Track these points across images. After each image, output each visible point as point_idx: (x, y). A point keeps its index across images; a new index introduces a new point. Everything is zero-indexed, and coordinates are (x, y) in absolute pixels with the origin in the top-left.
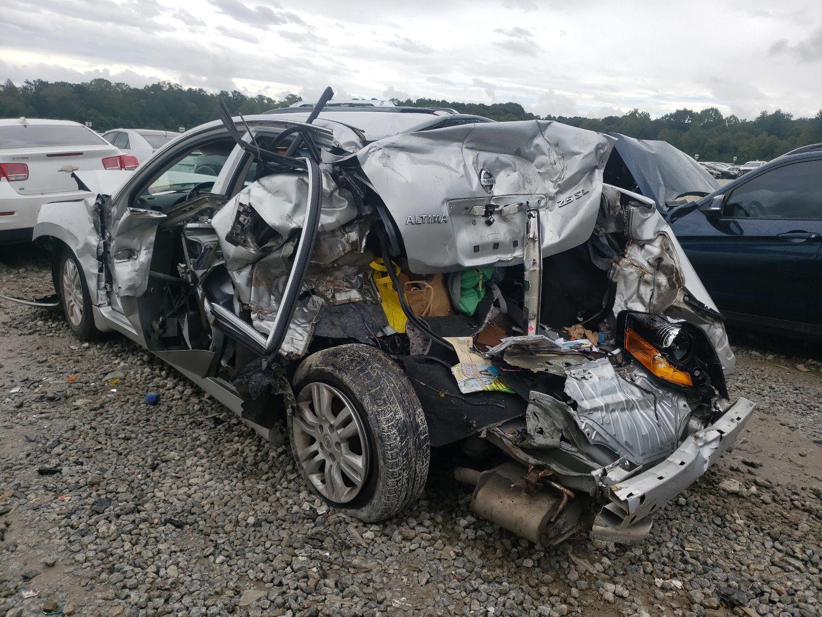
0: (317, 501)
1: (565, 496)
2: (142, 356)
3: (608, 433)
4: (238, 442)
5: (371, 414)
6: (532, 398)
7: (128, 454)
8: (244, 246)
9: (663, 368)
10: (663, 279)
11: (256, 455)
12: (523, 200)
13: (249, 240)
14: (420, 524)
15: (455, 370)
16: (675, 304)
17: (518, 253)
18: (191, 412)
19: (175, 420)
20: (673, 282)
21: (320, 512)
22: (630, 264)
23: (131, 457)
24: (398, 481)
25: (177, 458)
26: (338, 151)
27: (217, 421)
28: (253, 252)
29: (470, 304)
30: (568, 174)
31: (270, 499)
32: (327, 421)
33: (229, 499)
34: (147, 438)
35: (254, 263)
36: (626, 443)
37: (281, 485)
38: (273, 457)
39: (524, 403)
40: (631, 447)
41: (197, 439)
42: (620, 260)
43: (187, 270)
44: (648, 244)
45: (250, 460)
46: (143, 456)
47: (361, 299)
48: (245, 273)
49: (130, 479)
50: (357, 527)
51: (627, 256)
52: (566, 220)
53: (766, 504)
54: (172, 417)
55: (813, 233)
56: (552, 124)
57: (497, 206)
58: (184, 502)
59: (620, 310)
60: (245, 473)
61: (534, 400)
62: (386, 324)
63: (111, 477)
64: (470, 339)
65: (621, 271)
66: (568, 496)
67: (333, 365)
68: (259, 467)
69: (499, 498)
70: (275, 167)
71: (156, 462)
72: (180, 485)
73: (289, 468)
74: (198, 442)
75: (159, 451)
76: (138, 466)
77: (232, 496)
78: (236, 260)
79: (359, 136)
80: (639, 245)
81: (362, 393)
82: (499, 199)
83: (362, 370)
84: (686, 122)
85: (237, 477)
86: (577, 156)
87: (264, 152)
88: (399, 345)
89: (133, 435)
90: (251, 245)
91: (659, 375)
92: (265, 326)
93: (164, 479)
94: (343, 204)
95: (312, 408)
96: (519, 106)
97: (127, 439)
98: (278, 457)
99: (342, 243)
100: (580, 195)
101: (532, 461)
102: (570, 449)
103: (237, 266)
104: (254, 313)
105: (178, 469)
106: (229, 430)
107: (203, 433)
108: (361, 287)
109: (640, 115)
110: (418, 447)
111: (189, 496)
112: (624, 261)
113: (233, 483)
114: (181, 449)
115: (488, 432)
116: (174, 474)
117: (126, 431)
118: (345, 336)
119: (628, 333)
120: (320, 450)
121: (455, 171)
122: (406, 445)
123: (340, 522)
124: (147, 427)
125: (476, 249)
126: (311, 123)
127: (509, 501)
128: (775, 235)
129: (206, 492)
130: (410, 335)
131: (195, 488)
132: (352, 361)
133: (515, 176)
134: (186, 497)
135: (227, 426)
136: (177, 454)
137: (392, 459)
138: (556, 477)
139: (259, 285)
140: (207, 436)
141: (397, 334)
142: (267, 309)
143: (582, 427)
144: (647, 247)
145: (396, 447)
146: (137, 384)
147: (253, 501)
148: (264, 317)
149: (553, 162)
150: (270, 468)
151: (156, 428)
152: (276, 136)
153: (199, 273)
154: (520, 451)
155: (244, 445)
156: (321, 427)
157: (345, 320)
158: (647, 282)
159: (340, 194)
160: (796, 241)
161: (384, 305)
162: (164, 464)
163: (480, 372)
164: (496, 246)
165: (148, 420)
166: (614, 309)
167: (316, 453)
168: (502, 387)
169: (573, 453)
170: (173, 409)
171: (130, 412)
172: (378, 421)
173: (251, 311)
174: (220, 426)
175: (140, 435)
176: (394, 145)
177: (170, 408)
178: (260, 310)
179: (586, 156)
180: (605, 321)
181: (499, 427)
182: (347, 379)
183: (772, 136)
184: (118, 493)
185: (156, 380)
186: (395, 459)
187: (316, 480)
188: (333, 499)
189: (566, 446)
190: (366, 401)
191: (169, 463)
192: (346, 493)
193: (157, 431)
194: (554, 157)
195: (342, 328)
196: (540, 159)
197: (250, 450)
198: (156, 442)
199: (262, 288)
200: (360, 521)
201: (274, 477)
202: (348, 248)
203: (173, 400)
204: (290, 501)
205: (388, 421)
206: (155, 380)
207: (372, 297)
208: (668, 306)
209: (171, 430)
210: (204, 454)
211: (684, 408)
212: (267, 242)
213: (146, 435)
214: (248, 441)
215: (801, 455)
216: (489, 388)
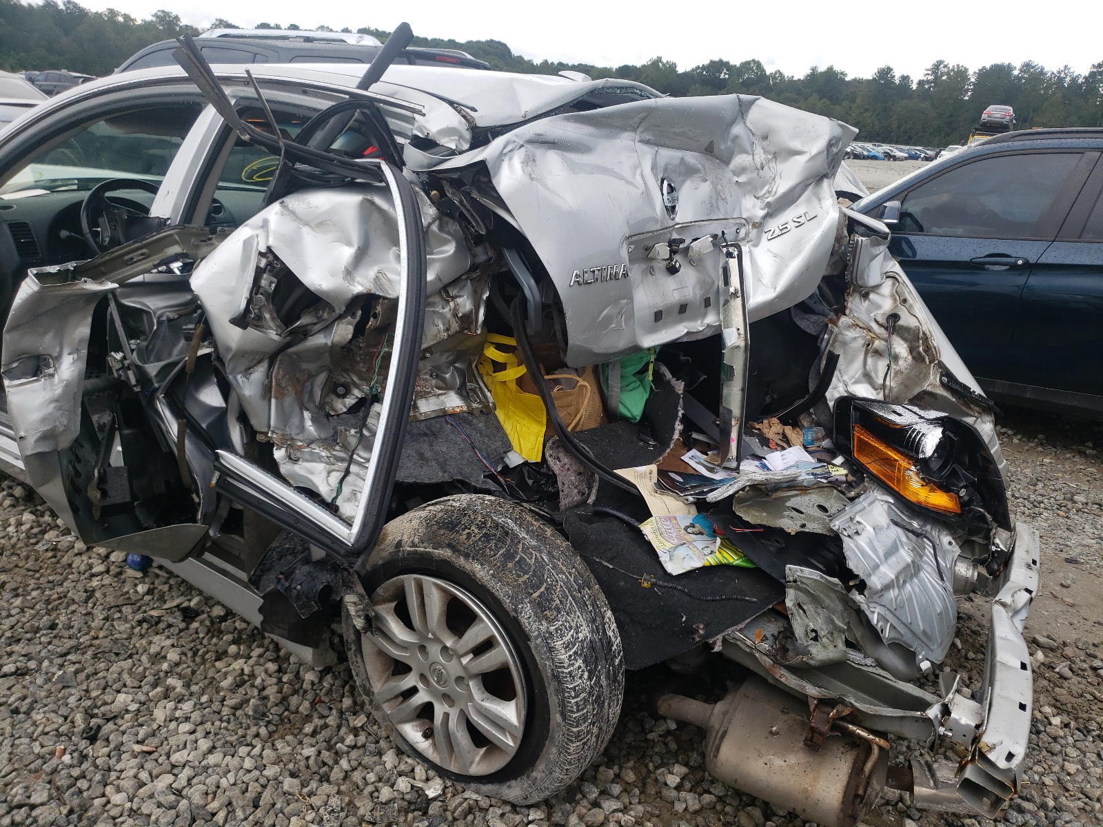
0: (420, 771)
1: (876, 750)
2: (10, 487)
3: (903, 623)
4: (237, 656)
5: (537, 638)
6: (791, 579)
7: (31, 708)
8: (257, 327)
9: (916, 489)
10: (901, 347)
11: (280, 680)
12: (716, 228)
13: (267, 316)
14: (604, 793)
15: (647, 528)
16: (929, 389)
17: (711, 319)
18: (134, 598)
19: (106, 619)
20: (919, 353)
21: (431, 793)
22: (853, 325)
23: (37, 716)
24: (585, 744)
25: (133, 707)
26: (425, 143)
27: (189, 615)
28: (276, 338)
29: (633, 404)
30: (782, 187)
31: (333, 776)
32: (437, 640)
33: (259, 789)
34: (61, 666)
35: (273, 356)
36: (924, 632)
37: (342, 740)
38: (313, 684)
39: (778, 587)
40: (929, 638)
41: (158, 657)
42: (838, 319)
43: (126, 363)
44: (873, 292)
45: (271, 691)
46: (63, 711)
47: (465, 409)
48: (259, 374)
49: (47, 768)
50: (503, 815)
51: (847, 312)
52: (782, 261)
53: (1066, 679)
54: (99, 614)
55: (1019, 258)
56: (758, 102)
57: (682, 241)
58: (173, 812)
59: (837, 395)
60: (269, 722)
61: (795, 581)
62: (508, 447)
63: (8, 769)
64: (653, 468)
65: (840, 337)
66: (881, 748)
67: (450, 546)
68: (293, 708)
69: (760, 755)
70: (310, 175)
71: (94, 722)
72: (155, 772)
73: (347, 702)
74: (165, 666)
75: (94, 694)
76: (59, 735)
77: (263, 781)
78: (241, 354)
79: (464, 117)
80: (860, 293)
81: (516, 600)
82: (685, 228)
83: (509, 556)
84: (722, 76)
85: (257, 735)
86: (797, 157)
87: (294, 148)
88: (530, 482)
89: (32, 665)
90: (271, 324)
91: (913, 499)
92: (302, 472)
93: (119, 760)
94: (445, 248)
95: (403, 614)
96: (505, 46)
97: (20, 673)
98: (320, 681)
99: (442, 316)
100: (802, 220)
101: (812, 690)
102: (863, 662)
103: (244, 363)
104: (279, 448)
105: (142, 732)
106: (214, 629)
107: (169, 642)
108: (463, 384)
109: (664, 65)
110: (613, 679)
111: (179, 793)
112: (844, 320)
113: (256, 751)
114: (136, 684)
115: (725, 641)
116: (137, 748)
117: (14, 657)
118: (447, 478)
119: (858, 433)
120: (420, 686)
121: (631, 183)
122: (598, 682)
123: (470, 810)
124: (55, 642)
125: (658, 316)
126: (366, 89)
127: (778, 762)
128: (968, 260)
129: (211, 780)
130: (555, 466)
131: (187, 772)
132: (487, 537)
133: (705, 188)
134: (173, 798)
135: (208, 623)
136: (130, 697)
137: (578, 711)
138: (857, 717)
139: (283, 395)
140: (178, 650)
141: (526, 463)
142: (300, 437)
143: (874, 619)
144: (872, 296)
145: (584, 690)
146: (13, 546)
147: (303, 786)
148: (299, 454)
149: (759, 166)
150: (313, 704)
151: (73, 642)
152: (315, 115)
153: (152, 369)
154: (783, 671)
155: (251, 662)
156: (422, 648)
157: (441, 447)
158: (877, 353)
159: (441, 228)
160: (996, 268)
161: (500, 414)
162: (110, 725)
163: (686, 529)
164: (683, 308)
165: (53, 626)
166: (828, 394)
167: (413, 691)
168: (731, 558)
169: (870, 669)
170: (98, 594)
171: (13, 612)
172: (551, 650)
173: (272, 445)
174: (195, 625)
175: (46, 663)
176: (541, 139)
177: (90, 594)
178: (289, 443)
179: (813, 158)
180: (811, 410)
181: (740, 631)
182: (480, 571)
183: (824, 100)
184: (33, 807)
185: (51, 535)
186: (583, 709)
187: (412, 732)
188: (453, 768)
189: (855, 657)
190: (526, 615)
191: (120, 721)
192: (478, 759)
193: (76, 648)
194: (760, 156)
195: (439, 463)
196: (739, 160)
197: (266, 671)
198: (82, 676)
199: (289, 400)
200: (506, 802)
201: (326, 726)
202: (455, 327)
203: (93, 575)
204: (371, 777)
205: (567, 646)
206: (47, 536)
207: (481, 402)
208: (916, 391)
209: (106, 643)
210: (184, 692)
211: (949, 547)
212: (298, 318)
213: (59, 661)
214: (256, 652)
215: (1062, 585)
216: (711, 560)
